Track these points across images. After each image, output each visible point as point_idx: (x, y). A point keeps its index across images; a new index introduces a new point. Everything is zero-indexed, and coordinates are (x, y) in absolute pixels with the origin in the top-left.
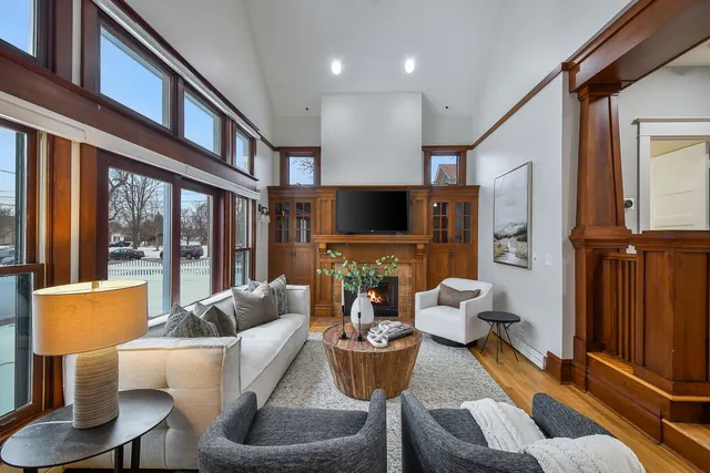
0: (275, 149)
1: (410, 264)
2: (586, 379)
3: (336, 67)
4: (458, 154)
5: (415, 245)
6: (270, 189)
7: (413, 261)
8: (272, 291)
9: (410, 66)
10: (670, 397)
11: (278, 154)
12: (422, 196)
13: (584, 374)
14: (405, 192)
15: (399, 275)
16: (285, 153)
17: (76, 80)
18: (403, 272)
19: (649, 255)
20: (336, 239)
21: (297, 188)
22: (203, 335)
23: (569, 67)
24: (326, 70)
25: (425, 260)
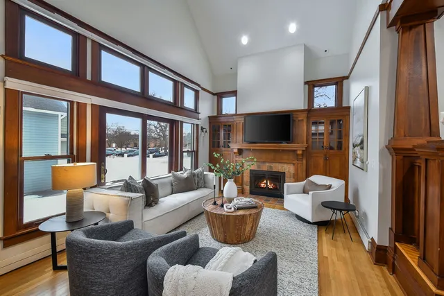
0: (214, 94)
1: (294, 164)
2: (394, 264)
3: (245, 40)
4: (336, 84)
5: (296, 150)
6: (210, 118)
7: (295, 162)
8: (194, 175)
9: (292, 28)
10: (434, 289)
11: (216, 97)
12: (303, 117)
13: (392, 260)
14: (289, 115)
15: (286, 171)
16: (220, 96)
17: (89, 77)
18: (288, 169)
19: (429, 161)
20: (245, 146)
21: (227, 115)
22: (132, 192)
23: (384, 8)
24: (238, 42)
25: (304, 161)
